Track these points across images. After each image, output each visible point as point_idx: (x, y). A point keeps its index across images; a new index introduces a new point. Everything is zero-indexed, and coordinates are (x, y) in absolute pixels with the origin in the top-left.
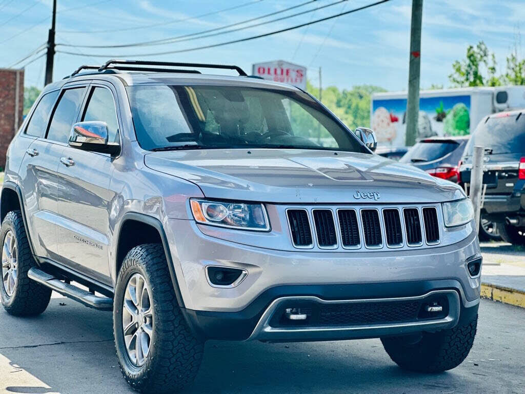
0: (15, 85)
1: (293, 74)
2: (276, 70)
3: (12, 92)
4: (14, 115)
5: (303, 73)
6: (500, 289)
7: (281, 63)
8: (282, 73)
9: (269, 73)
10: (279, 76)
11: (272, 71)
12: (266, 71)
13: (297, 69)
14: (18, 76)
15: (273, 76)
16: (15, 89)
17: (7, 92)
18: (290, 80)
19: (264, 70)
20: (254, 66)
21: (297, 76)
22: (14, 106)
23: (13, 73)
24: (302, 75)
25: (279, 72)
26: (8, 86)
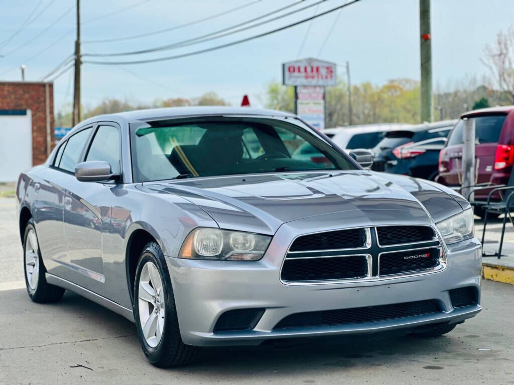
0: (45, 98)
1: (323, 71)
2: (306, 69)
3: (42, 104)
4: (45, 127)
5: (333, 70)
6: (490, 267)
7: (310, 60)
8: (312, 71)
9: (299, 71)
10: (310, 74)
11: (302, 69)
12: (297, 70)
13: (326, 65)
14: (47, 88)
15: (303, 74)
16: (45, 101)
17: (37, 105)
18: (320, 77)
19: (294, 69)
20: (284, 66)
21: (327, 73)
22: (45, 119)
23: (42, 86)
24: (332, 72)
25: (309, 69)
26: (38, 98)
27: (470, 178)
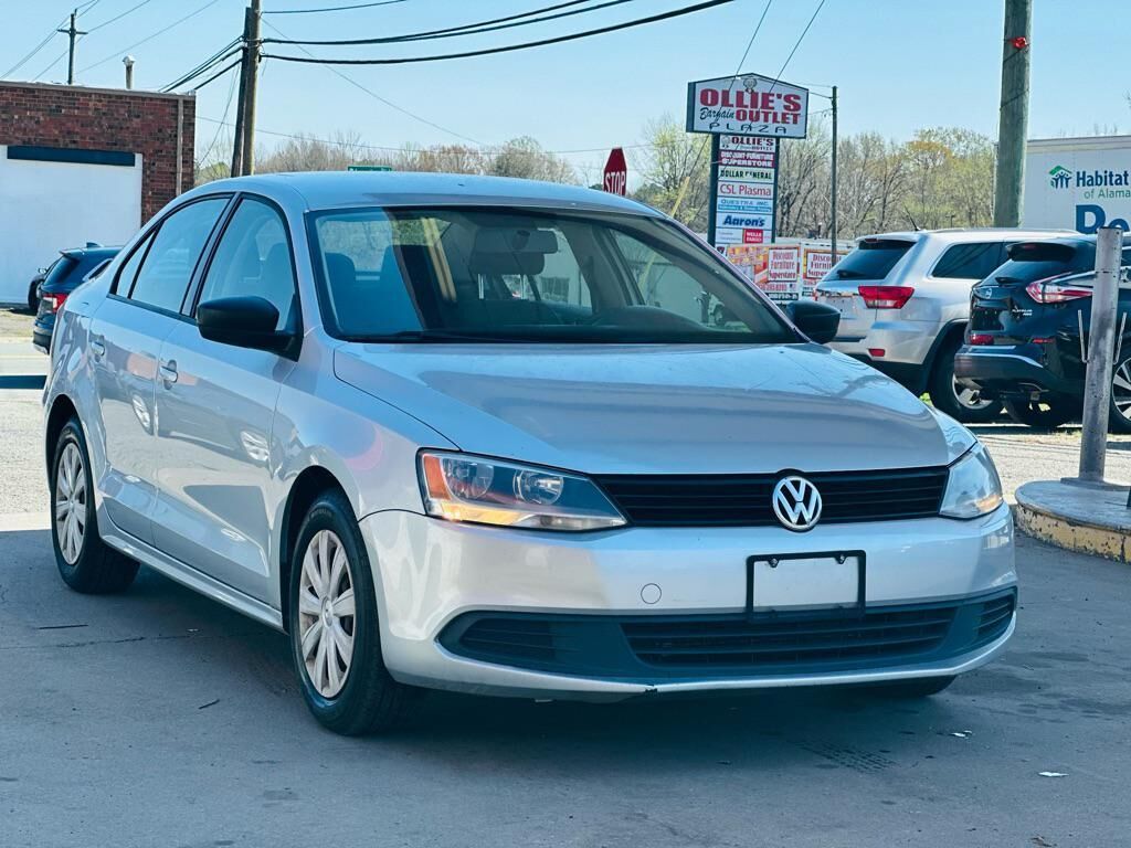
0: (175, 130)
1: (779, 106)
2: (740, 95)
3: (168, 143)
4: (172, 194)
5: (802, 102)
8: (754, 104)
9: (726, 103)
10: (748, 109)
11: (733, 99)
13: (785, 91)
14: (182, 109)
15: (733, 110)
16: (174, 137)
17: (157, 145)
18: (771, 118)
19: (715, 96)
20: (692, 86)
21: (787, 108)
22: (174, 175)
23: (170, 103)
25: (747, 100)
26: (161, 130)
27: (1105, 352)
